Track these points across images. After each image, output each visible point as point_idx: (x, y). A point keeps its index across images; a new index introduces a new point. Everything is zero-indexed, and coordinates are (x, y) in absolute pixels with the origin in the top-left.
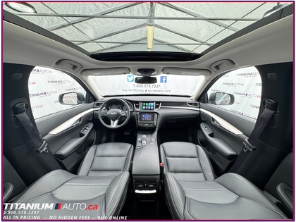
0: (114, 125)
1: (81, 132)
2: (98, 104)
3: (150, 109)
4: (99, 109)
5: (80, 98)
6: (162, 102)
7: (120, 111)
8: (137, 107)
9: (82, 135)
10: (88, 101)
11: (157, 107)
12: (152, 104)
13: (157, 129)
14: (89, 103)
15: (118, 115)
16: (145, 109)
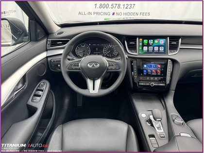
0: (94, 88)
1: (30, 102)
2: (54, 43)
3: (159, 52)
4: (61, 51)
5: (16, 29)
6: (184, 37)
7: (105, 60)
8: (133, 47)
9: (32, 111)
10: (35, 39)
11: (173, 47)
12: (162, 41)
13: (172, 93)
14: (37, 40)
15: (102, 68)
16: (148, 52)
